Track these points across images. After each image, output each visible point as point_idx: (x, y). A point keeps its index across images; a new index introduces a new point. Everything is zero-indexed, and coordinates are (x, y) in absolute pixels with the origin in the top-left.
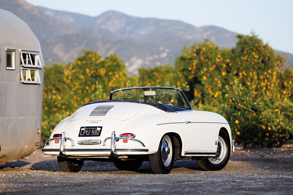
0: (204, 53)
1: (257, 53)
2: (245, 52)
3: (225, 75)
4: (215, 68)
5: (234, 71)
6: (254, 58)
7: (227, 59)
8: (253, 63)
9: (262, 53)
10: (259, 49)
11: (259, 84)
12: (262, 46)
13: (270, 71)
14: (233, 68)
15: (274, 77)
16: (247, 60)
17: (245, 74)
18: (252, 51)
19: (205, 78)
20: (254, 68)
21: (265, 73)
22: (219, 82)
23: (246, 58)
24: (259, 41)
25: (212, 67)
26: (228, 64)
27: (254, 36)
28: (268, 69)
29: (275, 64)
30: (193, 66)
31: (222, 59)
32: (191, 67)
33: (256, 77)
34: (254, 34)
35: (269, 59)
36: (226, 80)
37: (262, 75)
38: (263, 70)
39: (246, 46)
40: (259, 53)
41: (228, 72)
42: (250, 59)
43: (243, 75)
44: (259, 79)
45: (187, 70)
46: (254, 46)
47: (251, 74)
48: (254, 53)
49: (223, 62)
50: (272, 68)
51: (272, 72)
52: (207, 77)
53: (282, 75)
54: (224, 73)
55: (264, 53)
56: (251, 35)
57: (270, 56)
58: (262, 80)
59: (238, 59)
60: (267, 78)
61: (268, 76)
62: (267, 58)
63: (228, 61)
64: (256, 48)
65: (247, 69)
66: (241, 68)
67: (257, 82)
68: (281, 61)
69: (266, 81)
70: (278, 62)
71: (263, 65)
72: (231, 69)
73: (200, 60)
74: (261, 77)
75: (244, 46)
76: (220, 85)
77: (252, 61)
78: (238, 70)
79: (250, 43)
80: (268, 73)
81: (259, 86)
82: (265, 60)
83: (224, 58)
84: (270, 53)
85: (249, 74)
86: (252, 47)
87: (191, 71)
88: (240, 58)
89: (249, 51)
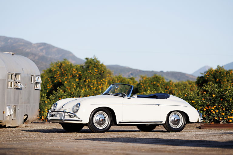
0: (64, 67)
1: (97, 68)
2: (90, 68)
3: (78, 81)
4: (72, 77)
5: (83, 79)
6: (95, 72)
7: (79, 72)
8: (94, 75)
9: (100, 69)
10: (98, 66)
11: (98, 87)
12: (99, 65)
13: (104, 79)
14: (83, 77)
15: (107, 83)
16: (91, 73)
17: (90, 81)
18: (94, 68)
19: (66, 82)
20: (95, 77)
21: (101, 81)
22: (74, 85)
23: (90, 72)
24: (98, 62)
25: (70, 76)
26: (80, 75)
27: (95, 59)
28: (103, 78)
29: (107, 76)
30: (57, 75)
31: (76, 71)
32: (56, 75)
33: (96, 83)
34: (95, 57)
35: (103, 72)
36: (78, 84)
37: (99, 82)
38: (100, 79)
39: (90, 64)
40: (98, 69)
41: (80, 79)
42: (93, 72)
43: (89, 81)
44: (97, 84)
45: (53, 77)
46: (95, 65)
47: (93, 81)
48: (95, 69)
49: (77, 73)
50: (105, 77)
51: (105, 80)
52: (67, 82)
53: (111, 81)
54: (77, 80)
55: (101, 69)
56: (93, 58)
57: (104, 70)
58: (100, 84)
59: (86, 72)
60: (102, 83)
61: (103, 82)
62: (102, 72)
63: (80, 73)
64: (96, 66)
65: (90, 78)
66: (88, 77)
67: (96, 85)
68: (110, 74)
69: (102, 85)
70: (109, 74)
71: (100, 76)
72: (81, 78)
73: (61, 71)
74: (99, 83)
75: (89, 64)
76: (75, 87)
77: (94, 73)
78: (86, 78)
79: (93, 62)
80: (103, 80)
81: (97, 88)
82: (101, 73)
83: (77, 71)
84: (104, 69)
85: (92, 81)
86: (94, 65)
87: (56, 78)
88: (87, 71)
89: (92, 68)
